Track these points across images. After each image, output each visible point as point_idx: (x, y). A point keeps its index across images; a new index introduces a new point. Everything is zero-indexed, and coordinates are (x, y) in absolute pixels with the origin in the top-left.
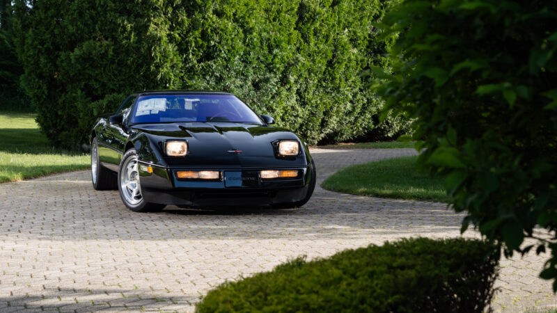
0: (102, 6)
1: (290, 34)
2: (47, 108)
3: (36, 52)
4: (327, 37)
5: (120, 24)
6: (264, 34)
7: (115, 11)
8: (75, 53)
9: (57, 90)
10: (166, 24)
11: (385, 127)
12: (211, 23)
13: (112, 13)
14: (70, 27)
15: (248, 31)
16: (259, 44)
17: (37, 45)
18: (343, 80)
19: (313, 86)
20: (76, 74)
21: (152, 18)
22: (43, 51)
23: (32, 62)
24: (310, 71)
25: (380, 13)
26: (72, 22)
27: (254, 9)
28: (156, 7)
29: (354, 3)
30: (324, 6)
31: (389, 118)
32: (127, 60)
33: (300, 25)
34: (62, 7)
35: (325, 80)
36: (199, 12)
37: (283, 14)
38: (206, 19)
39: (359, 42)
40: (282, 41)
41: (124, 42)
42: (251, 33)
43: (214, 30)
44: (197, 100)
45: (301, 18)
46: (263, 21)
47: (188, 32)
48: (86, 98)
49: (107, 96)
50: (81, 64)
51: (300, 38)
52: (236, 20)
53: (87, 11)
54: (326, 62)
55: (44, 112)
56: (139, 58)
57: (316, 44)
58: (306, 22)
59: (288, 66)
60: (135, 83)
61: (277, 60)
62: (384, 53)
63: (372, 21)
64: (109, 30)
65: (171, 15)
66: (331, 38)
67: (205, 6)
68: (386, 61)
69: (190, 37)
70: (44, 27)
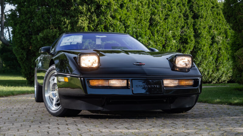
0: (54, 12)
1: (146, 31)
2: (26, 64)
3: (21, 36)
4: (163, 34)
5: (63, 21)
6: (134, 29)
7: (60, 14)
8: (40, 36)
10: (87, 21)
12: (109, 22)
13: (59, 15)
14: (37, 23)
17: (21, 33)
21: (80, 18)
22: (24, 36)
23: (19, 41)
25: (185, 25)
26: (38, 20)
27: (129, 17)
28: (82, 12)
29: (174, 20)
30: (161, 20)
33: (150, 28)
34: (33, 13)
36: (103, 16)
37: (143, 21)
38: (107, 19)
39: (176, 37)
40: (143, 34)
41: (64, 30)
42: (128, 28)
43: (111, 25)
44: (104, 36)
45: (151, 25)
46: (134, 23)
47: (97, 25)
50: (43, 41)
51: (150, 33)
52: (121, 21)
53: (46, 15)
54: (162, 46)
55: (25, 66)
57: (157, 37)
58: (154, 26)
62: (187, 43)
63: (181, 29)
64: (57, 24)
65: (89, 17)
66: (164, 35)
67: (106, 13)
68: (188, 47)
69: (98, 28)
70: (24, 24)
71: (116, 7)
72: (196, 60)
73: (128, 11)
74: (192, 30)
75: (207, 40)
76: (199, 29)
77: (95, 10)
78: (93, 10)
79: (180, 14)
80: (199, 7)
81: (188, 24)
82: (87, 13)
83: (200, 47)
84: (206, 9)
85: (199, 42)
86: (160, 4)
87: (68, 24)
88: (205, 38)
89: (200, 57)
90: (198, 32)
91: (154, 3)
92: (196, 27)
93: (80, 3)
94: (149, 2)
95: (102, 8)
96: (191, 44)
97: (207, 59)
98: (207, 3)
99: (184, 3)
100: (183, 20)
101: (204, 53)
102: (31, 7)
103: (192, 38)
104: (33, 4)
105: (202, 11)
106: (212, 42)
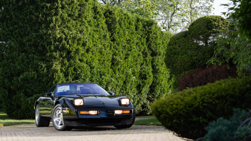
0: (32, 58)
1: (109, 70)
2: (8, 101)
3: (4, 77)
4: (123, 71)
5: (40, 65)
6: (98, 69)
7: (38, 59)
8: (20, 77)
9: (12, 94)
10: (60, 65)
11: (146, 110)
12: (78, 64)
13: (36, 60)
14: (18, 67)
15: (92, 68)
16: (96, 74)
17: (3, 75)
18: (130, 89)
19: (118, 92)
20: (20, 86)
21: (54, 62)
22: (6, 77)
23: (2, 82)
24: (117, 85)
25: (144, 62)
26: (19, 64)
27: (94, 59)
28: (55, 57)
29: (133, 58)
30: (122, 59)
31: (148, 106)
32: (43, 79)
33: (112, 67)
34: (15, 58)
35: (122, 90)
36: (73, 60)
37: (106, 62)
38: (76, 63)
39: (136, 74)
40: (106, 73)
42: (93, 69)
43: (79, 67)
44: (82, 86)
45: (113, 64)
46: (98, 64)
47: (68, 68)
48: (25, 96)
49: (34, 95)
50: (23, 82)
51: (112, 72)
52: (87, 63)
53: (26, 60)
54: (123, 82)
55: (6, 103)
56: (48, 79)
57: (119, 75)
58: (115, 65)
59: (108, 83)
60: (46, 89)
61: (103, 80)
62: (146, 79)
63: (140, 66)
64: (35, 67)
65: (61, 61)
66: (125, 72)
67: (75, 57)
68: (147, 82)
69: (69, 70)
70: (6, 67)
71: (83, 52)
72: (155, 94)
73: (93, 54)
74: (150, 67)
75: (165, 75)
76: (157, 65)
77: (66, 55)
78: (64, 55)
79: (139, 53)
80: (156, 45)
81: (146, 62)
82: (60, 58)
83: (158, 82)
84: (164, 46)
85: (157, 78)
86: (120, 45)
87: (44, 68)
88: (163, 74)
89: (159, 91)
90: (156, 68)
91: (115, 44)
92: (154, 63)
93: (54, 50)
94: (110, 44)
95: (71, 54)
96: (150, 79)
97: (165, 92)
98: (165, 40)
99: (143, 42)
100: (142, 58)
101: (162, 87)
102: (12, 53)
103: (151, 74)
104: (14, 51)
105: (160, 49)
106: (170, 76)
